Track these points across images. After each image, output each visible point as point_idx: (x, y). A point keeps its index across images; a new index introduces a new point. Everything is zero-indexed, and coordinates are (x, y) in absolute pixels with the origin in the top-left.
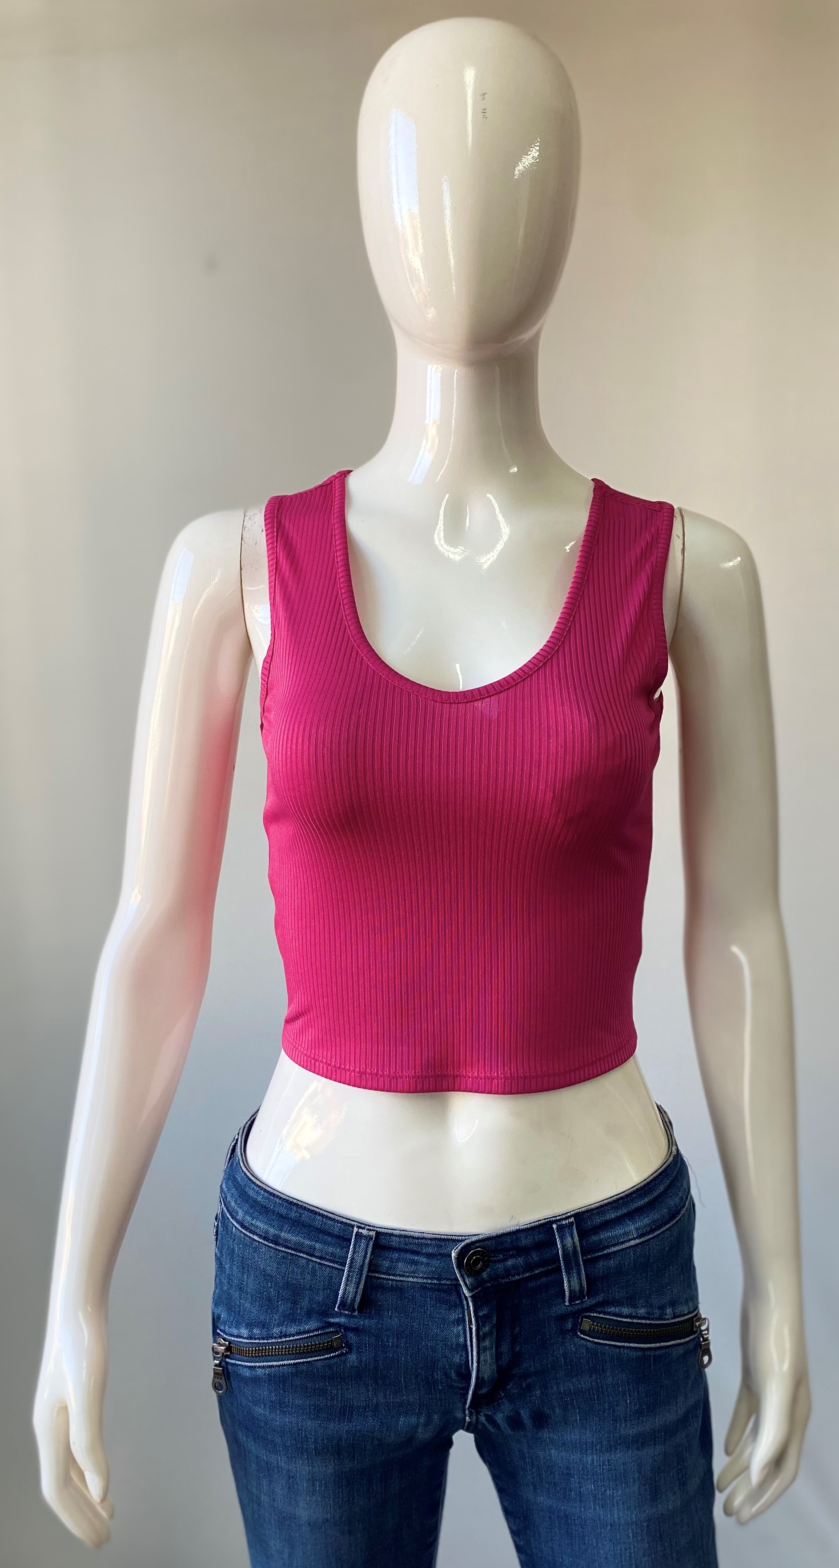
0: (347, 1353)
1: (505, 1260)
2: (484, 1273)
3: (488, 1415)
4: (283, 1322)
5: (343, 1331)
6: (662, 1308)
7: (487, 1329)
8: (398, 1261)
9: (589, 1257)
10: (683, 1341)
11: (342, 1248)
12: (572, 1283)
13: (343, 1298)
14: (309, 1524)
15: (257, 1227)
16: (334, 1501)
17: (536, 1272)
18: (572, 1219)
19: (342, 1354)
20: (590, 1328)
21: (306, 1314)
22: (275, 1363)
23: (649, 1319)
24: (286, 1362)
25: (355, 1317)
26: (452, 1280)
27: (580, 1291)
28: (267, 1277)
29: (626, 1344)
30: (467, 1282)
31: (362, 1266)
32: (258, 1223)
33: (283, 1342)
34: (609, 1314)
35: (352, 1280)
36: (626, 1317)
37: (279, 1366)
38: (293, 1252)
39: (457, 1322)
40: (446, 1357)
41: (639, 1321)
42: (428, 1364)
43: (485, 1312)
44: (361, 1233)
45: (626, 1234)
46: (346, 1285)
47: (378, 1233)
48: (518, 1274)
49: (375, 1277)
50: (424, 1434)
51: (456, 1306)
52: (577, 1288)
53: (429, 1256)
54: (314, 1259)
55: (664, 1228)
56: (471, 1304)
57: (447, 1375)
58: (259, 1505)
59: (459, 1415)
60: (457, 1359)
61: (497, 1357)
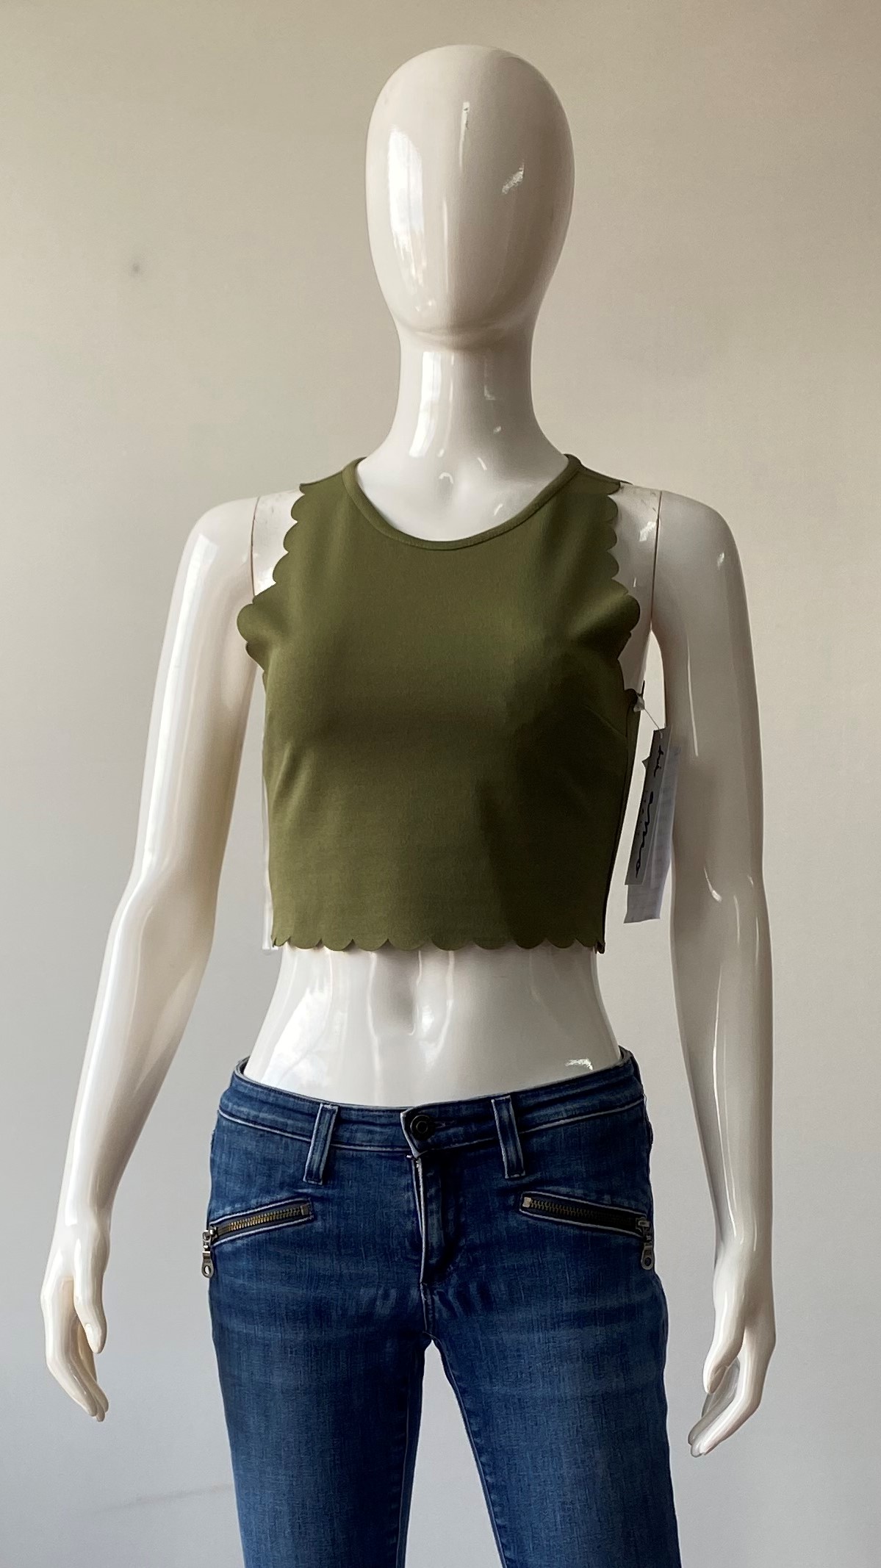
0: (313, 1219)
1: (447, 1128)
2: (429, 1138)
3: (441, 1293)
4: (260, 1194)
5: (309, 1200)
9: (524, 1131)
12: (509, 1154)
13: (310, 1167)
18: (509, 1098)
19: (308, 1221)
20: (531, 1205)
21: (279, 1185)
22: (252, 1233)
23: (586, 1200)
25: (319, 1185)
26: (403, 1147)
27: (518, 1164)
28: (248, 1155)
30: (415, 1144)
35: (317, 1149)
36: (566, 1196)
37: (255, 1235)
39: (407, 1189)
40: (399, 1224)
42: (383, 1232)
43: (431, 1171)
44: (326, 1109)
45: (557, 1114)
49: (338, 1147)
51: (406, 1173)
55: (594, 1115)
57: (401, 1245)
59: (414, 1293)
60: (409, 1227)
61: (444, 1224)
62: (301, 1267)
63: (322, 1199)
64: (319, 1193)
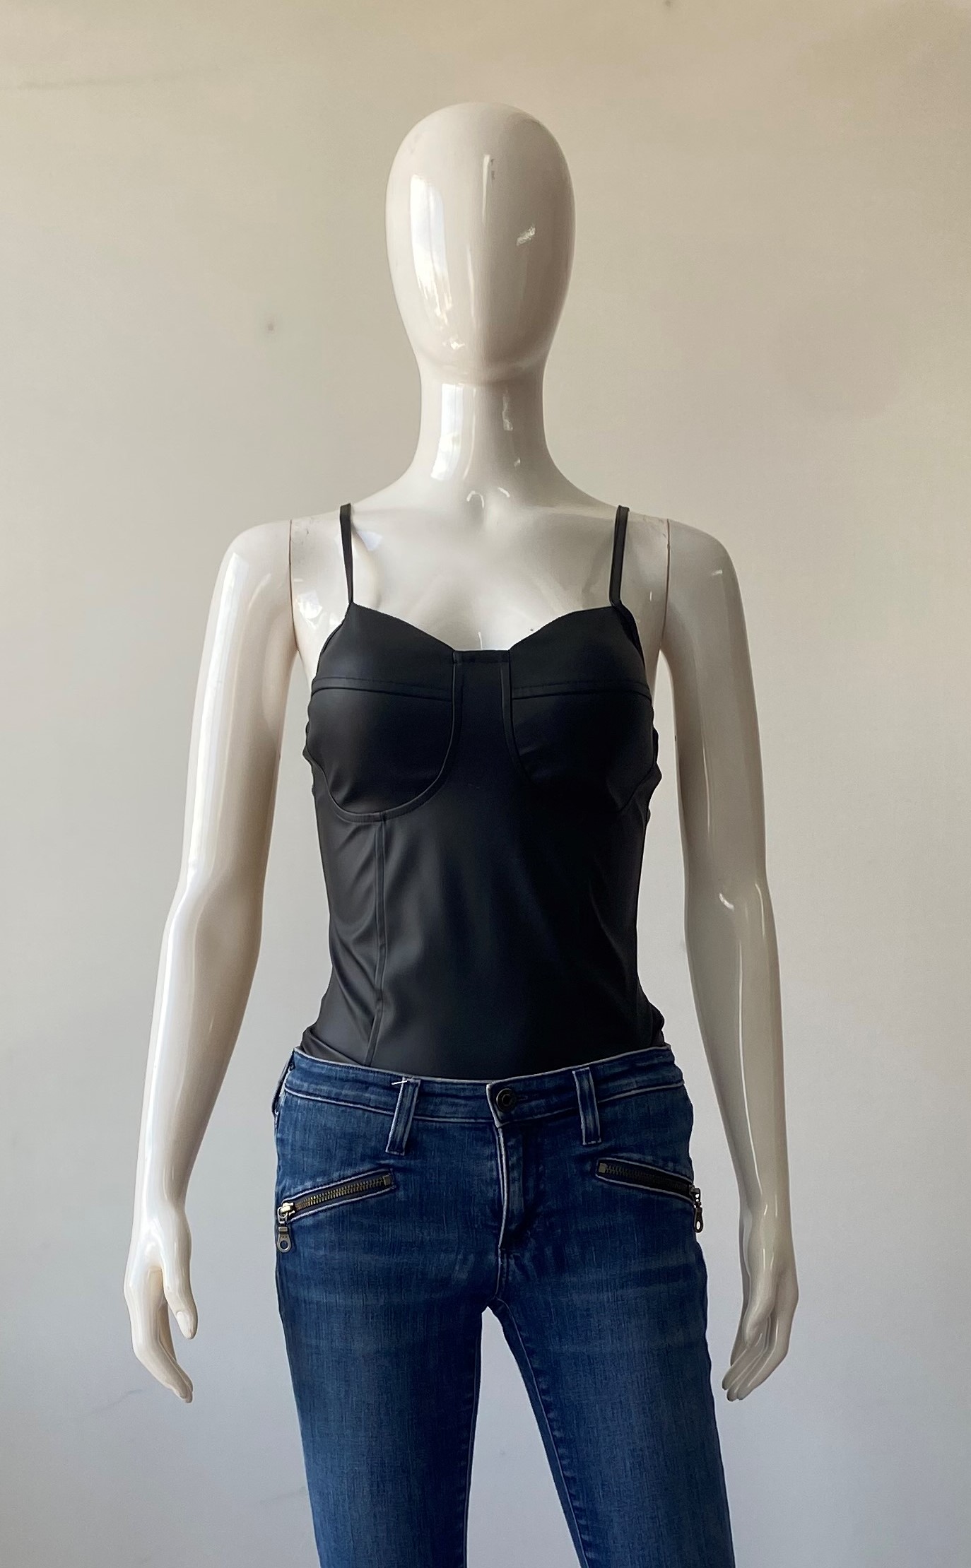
1: (530, 1101)
2: (514, 1110)
3: (517, 1257)
4: (341, 1167)
5: (391, 1171)
7: (514, 1159)
9: (603, 1100)
11: (393, 1097)
13: (392, 1141)
19: (391, 1191)
20: (606, 1169)
21: (360, 1158)
25: (402, 1157)
26: (486, 1116)
27: (595, 1131)
30: (499, 1116)
33: (342, 1184)
35: (400, 1125)
40: (481, 1192)
41: (647, 1167)
42: (465, 1199)
43: (512, 1143)
44: (409, 1082)
45: (628, 1085)
46: (395, 1130)
47: (423, 1081)
49: (420, 1119)
51: (489, 1142)
54: (369, 1109)
57: (482, 1212)
59: (492, 1257)
60: (491, 1195)
61: (525, 1191)
62: (383, 1235)
63: (403, 1170)
64: (400, 1164)
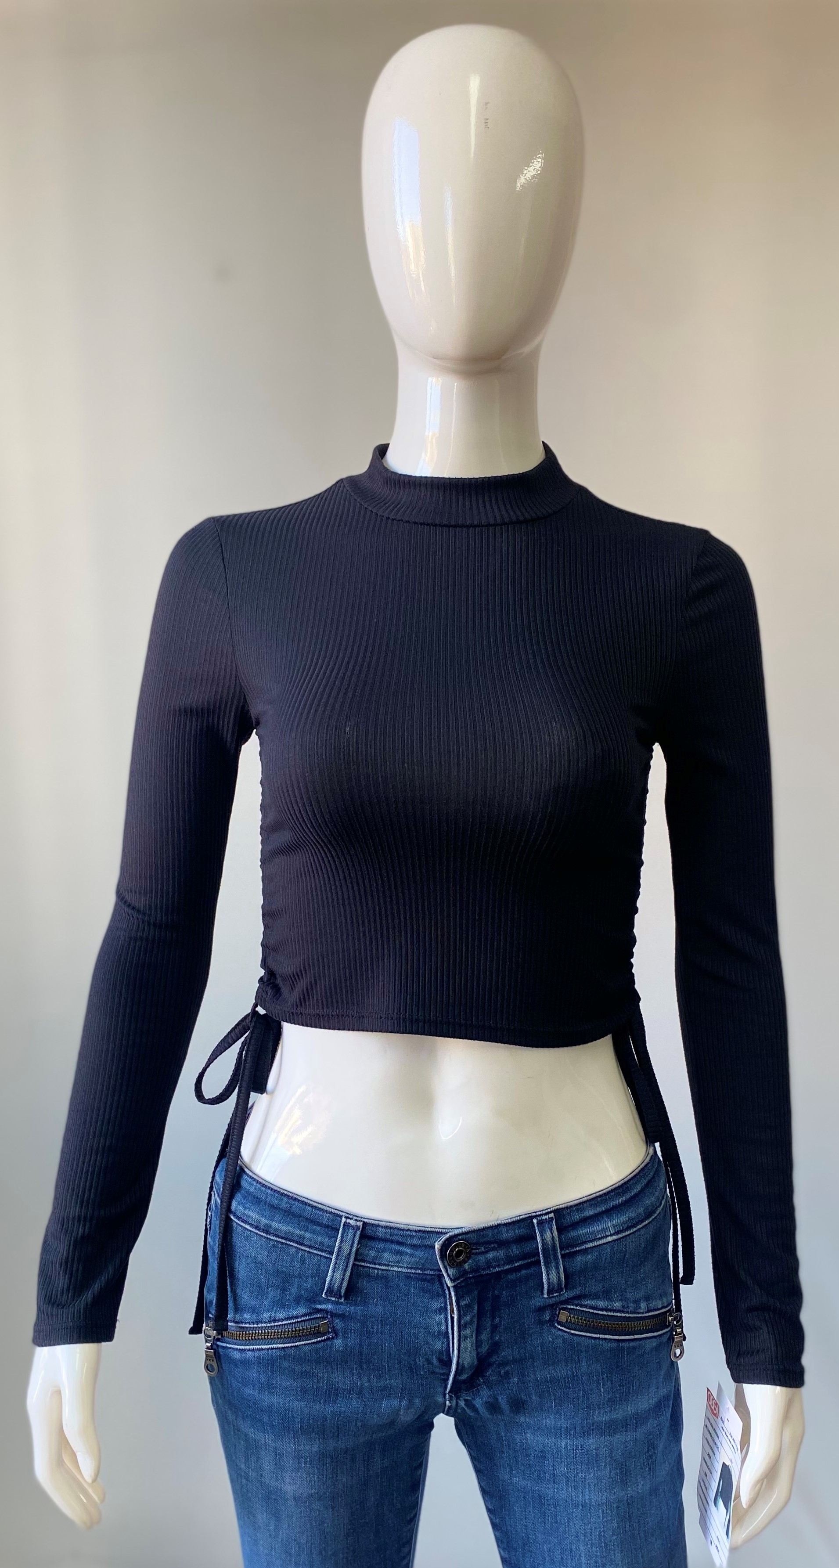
0: (333, 1338)
1: (487, 1252)
2: (466, 1264)
3: (468, 1400)
4: (272, 1308)
5: (329, 1317)
6: (637, 1302)
7: (468, 1318)
8: (384, 1250)
9: (568, 1251)
10: (655, 1334)
11: (330, 1237)
12: (551, 1276)
13: (331, 1284)
14: (295, 1498)
15: (249, 1217)
16: (318, 1478)
17: (516, 1265)
18: (552, 1215)
19: (328, 1339)
20: (567, 1319)
21: (295, 1301)
22: (264, 1347)
23: (623, 1312)
24: (275, 1346)
25: (341, 1304)
26: (435, 1270)
27: (558, 1284)
28: (258, 1264)
29: (601, 1336)
30: (450, 1273)
31: (349, 1254)
32: (250, 1213)
33: (272, 1326)
34: (586, 1306)
35: (339, 1267)
36: (602, 1310)
37: (268, 1349)
38: (284, 1241)
39: (440, 1311)
40: (428, 1343)
41: (615, 1314)
42: (410, 1350)
43: (465, 1302)
44: (349, 1223)
45: (604, 1230)
46: (334, 1272)
47: (365, 1224)
48: (499, 1266)
49: (362, 1266)
50: (406, 1417)
51: (438, 1296)
52: (555, 1280)
53: (414, 1247)
54: (303, 1248)
55: (640, 1226)
56: (453, 1294)
57: (429, 1361)
58: (247, 1479)
59: (438, 1399)
60: (439, 1346)
61: (477, 1345)
62: (318, 1382)
64: (339, 1310)
